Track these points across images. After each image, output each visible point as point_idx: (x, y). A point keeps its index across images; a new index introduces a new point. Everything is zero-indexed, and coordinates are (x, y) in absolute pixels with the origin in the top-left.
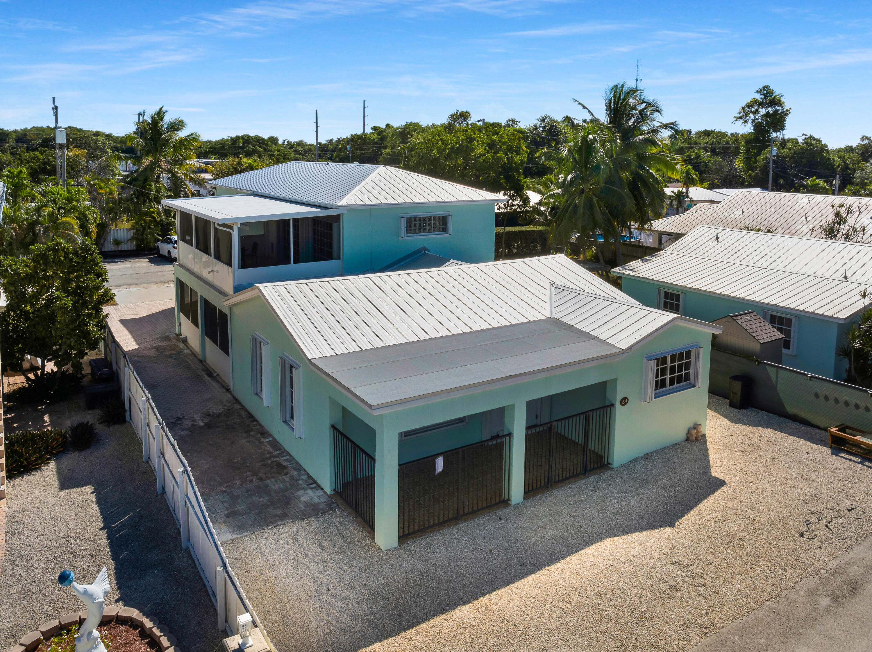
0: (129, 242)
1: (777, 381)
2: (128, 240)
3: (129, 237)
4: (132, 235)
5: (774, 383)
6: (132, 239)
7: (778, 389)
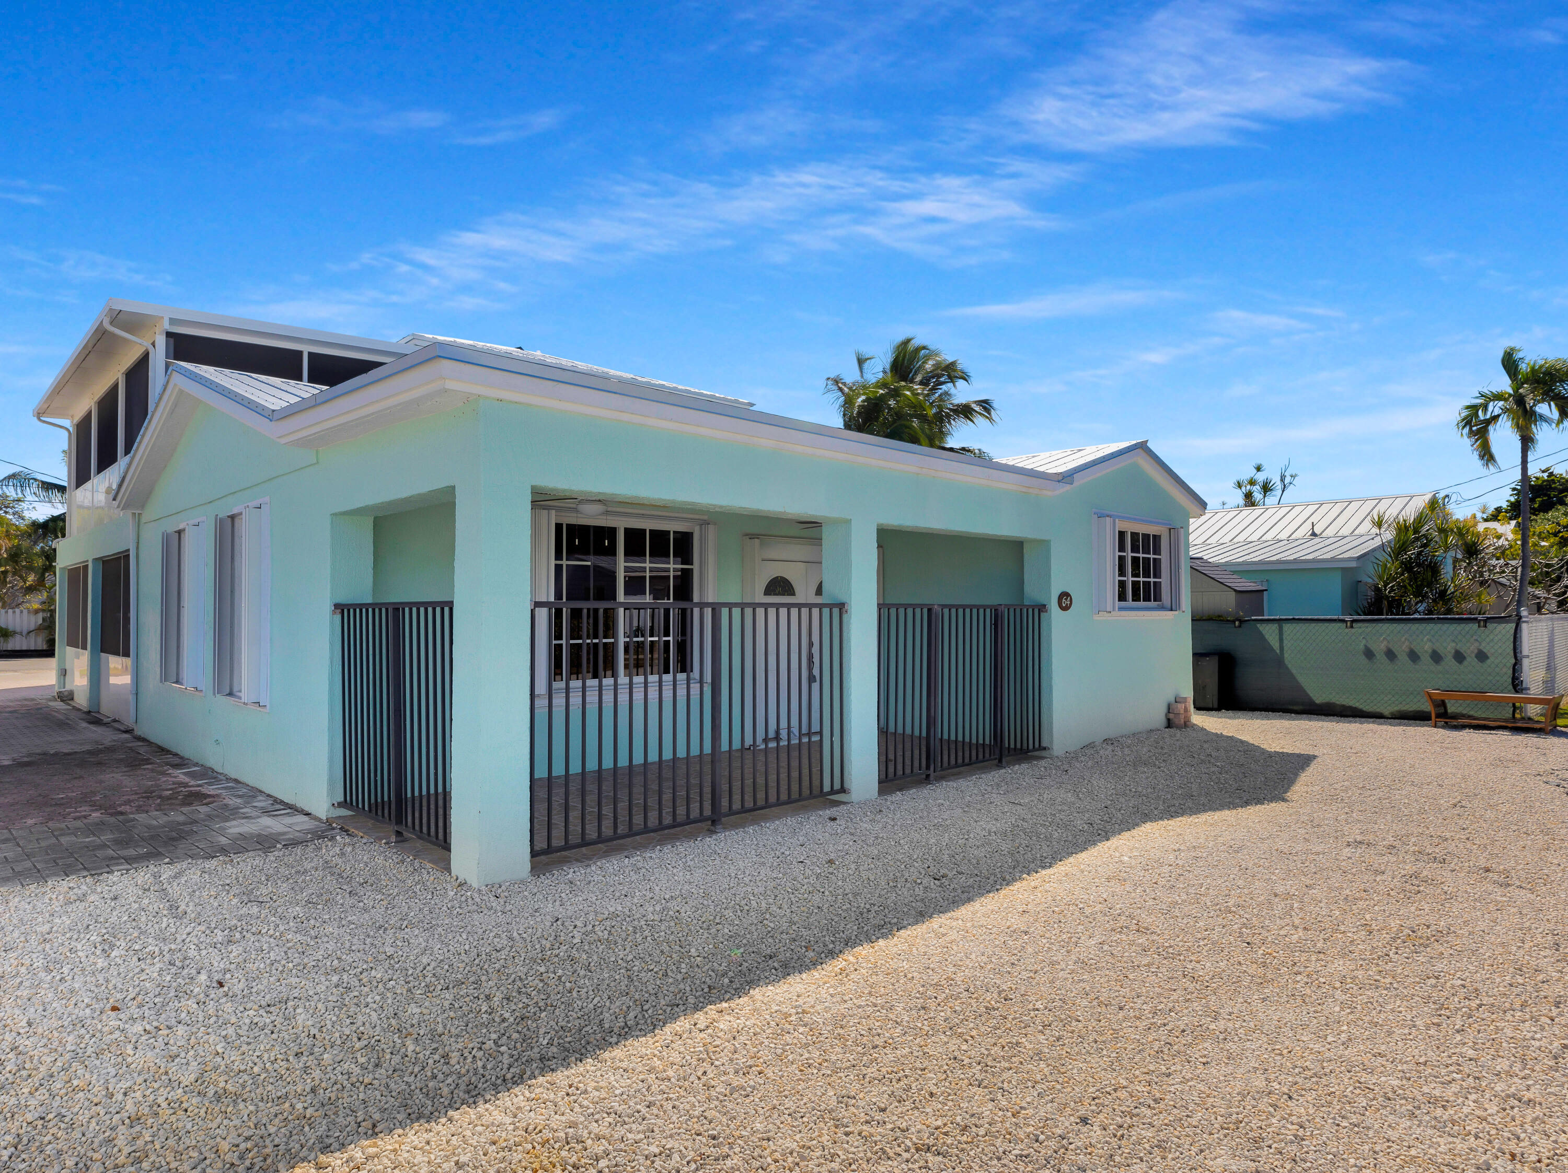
0: (32, 635)
1: (1282, 648)
2: (29, 632)
3: (32, 627)
4: (40, 621)
5: (1278, 651)
6: (39, 629)
7: (1286, 662)
